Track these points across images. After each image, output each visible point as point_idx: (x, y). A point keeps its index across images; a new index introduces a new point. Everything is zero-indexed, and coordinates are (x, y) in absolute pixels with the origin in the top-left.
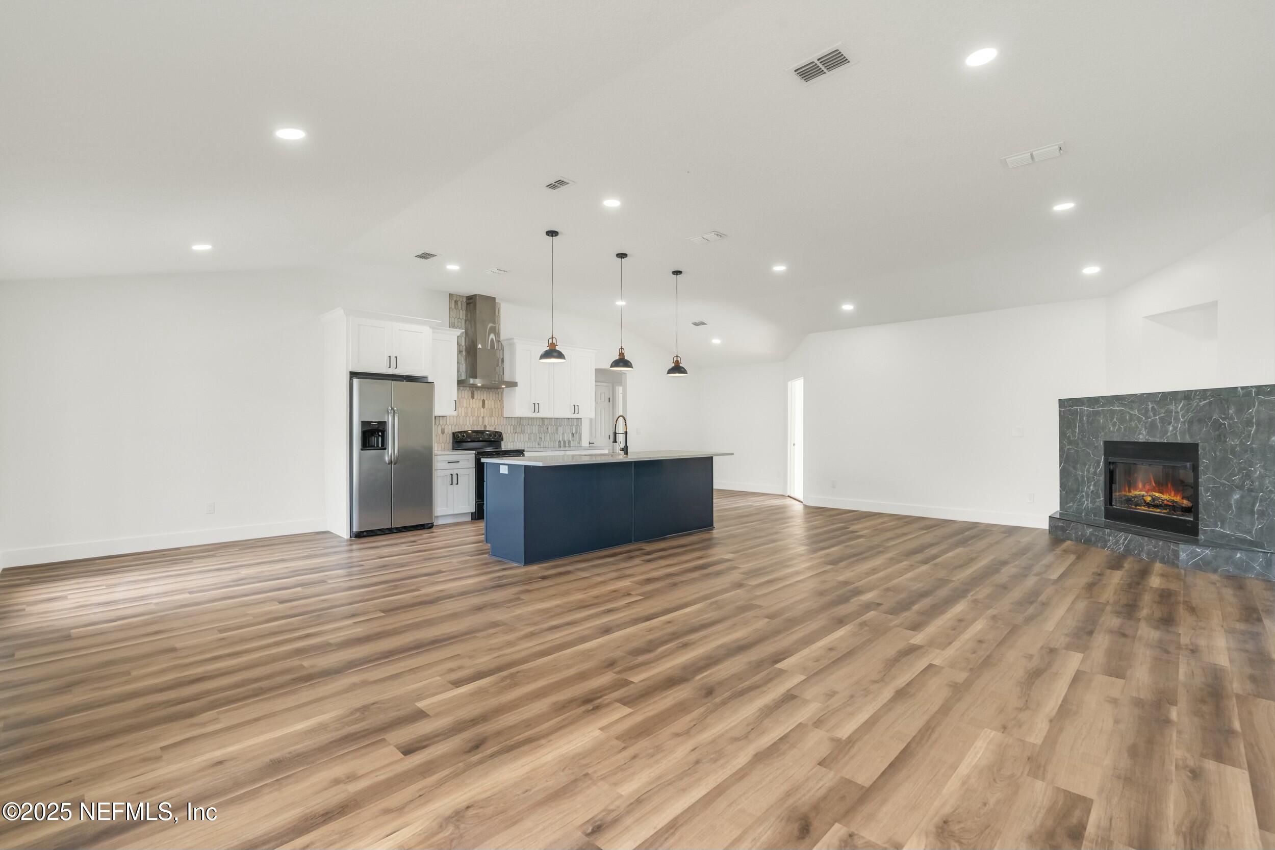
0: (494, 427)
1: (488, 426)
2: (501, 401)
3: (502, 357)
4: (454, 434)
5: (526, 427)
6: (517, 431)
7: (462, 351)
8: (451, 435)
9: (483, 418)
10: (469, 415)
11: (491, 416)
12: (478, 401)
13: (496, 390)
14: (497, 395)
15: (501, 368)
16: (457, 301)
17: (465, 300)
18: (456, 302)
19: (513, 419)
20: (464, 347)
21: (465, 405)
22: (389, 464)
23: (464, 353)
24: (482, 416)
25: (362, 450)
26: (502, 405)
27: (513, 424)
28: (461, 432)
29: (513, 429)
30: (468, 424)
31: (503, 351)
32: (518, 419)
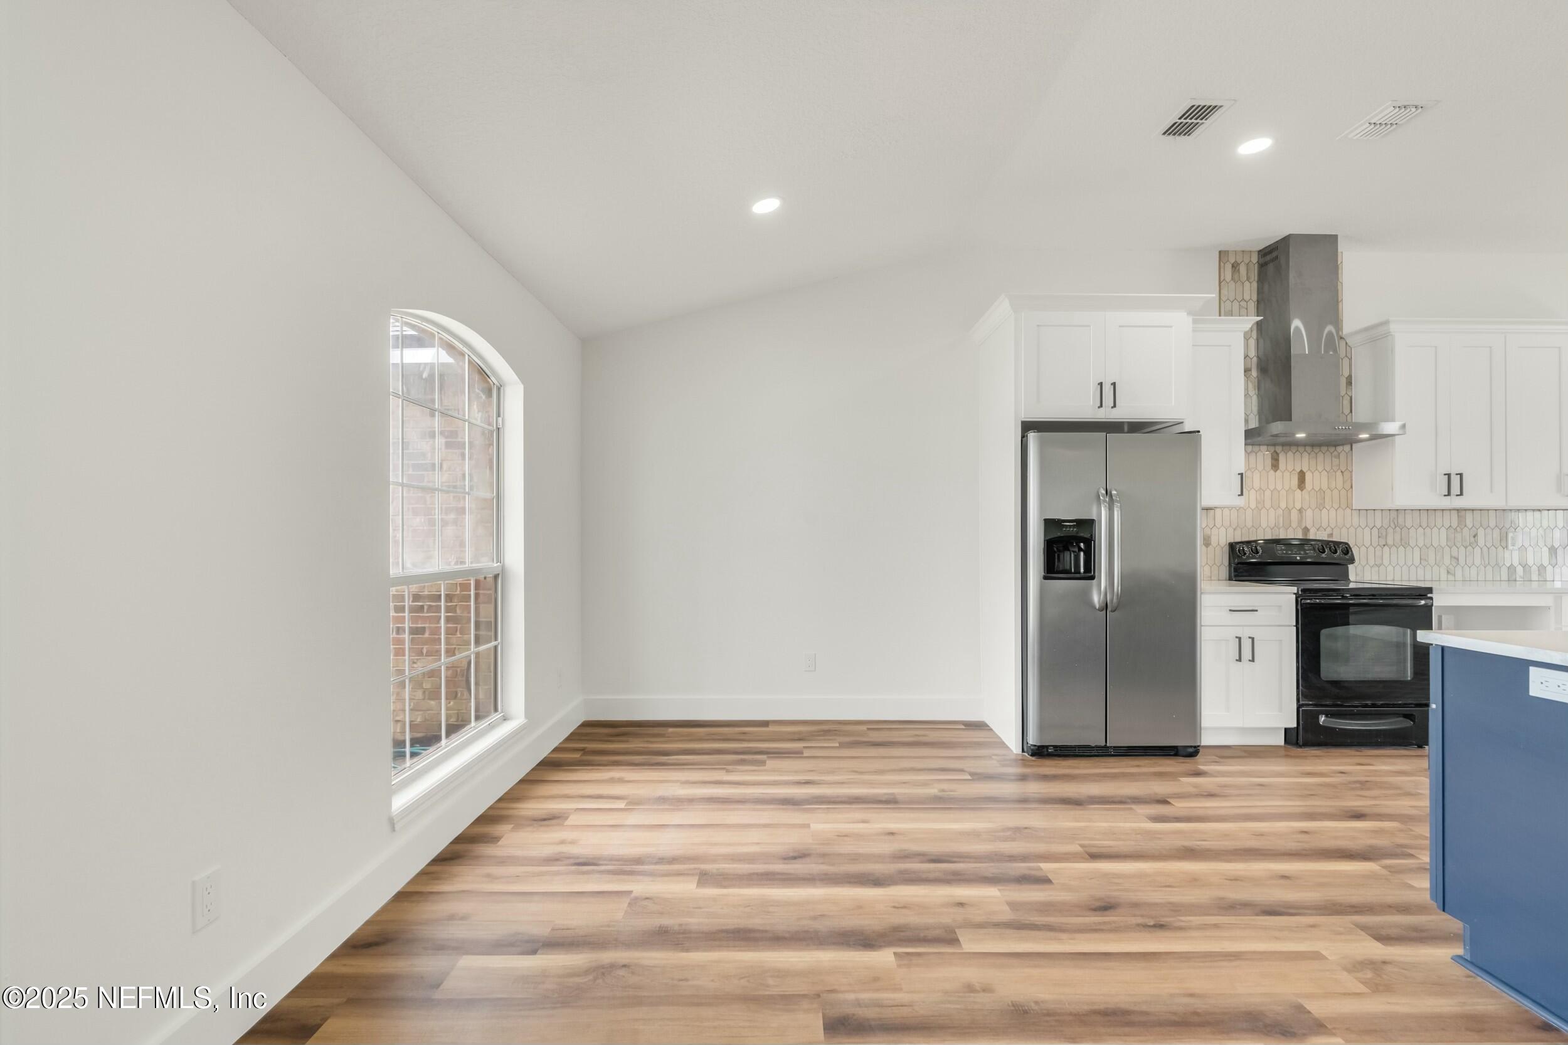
0: (1329, 531)
1: (1313, 530)
2: (1347, 473)
3: (1346, 374)
4: (1232, 546)
5: (1412, 531)
6: (1390, 542)
7: (1250, 370)
8: (1227, 549)
9: (1300, 511)
10: (1268, 504)
12: (1287, 474)
13: (1332, 449)
14: (1336, 461)
15: (1347, 399)
16: (1238, 264)
17: (1255, 259)
18: (1235, 266)
19: (1378, 514)
20: (1255, 359)
22: (1101, 610)
23: (1254, 373)
24: (1298, 506)
25: (1045, 578)
26: (1349, 480)
27: (1379, 525)
28: (1248, 543)
29: (1379, 537)
30: (1264, 525)
31: (1350, 359)
32: (1394, 514)
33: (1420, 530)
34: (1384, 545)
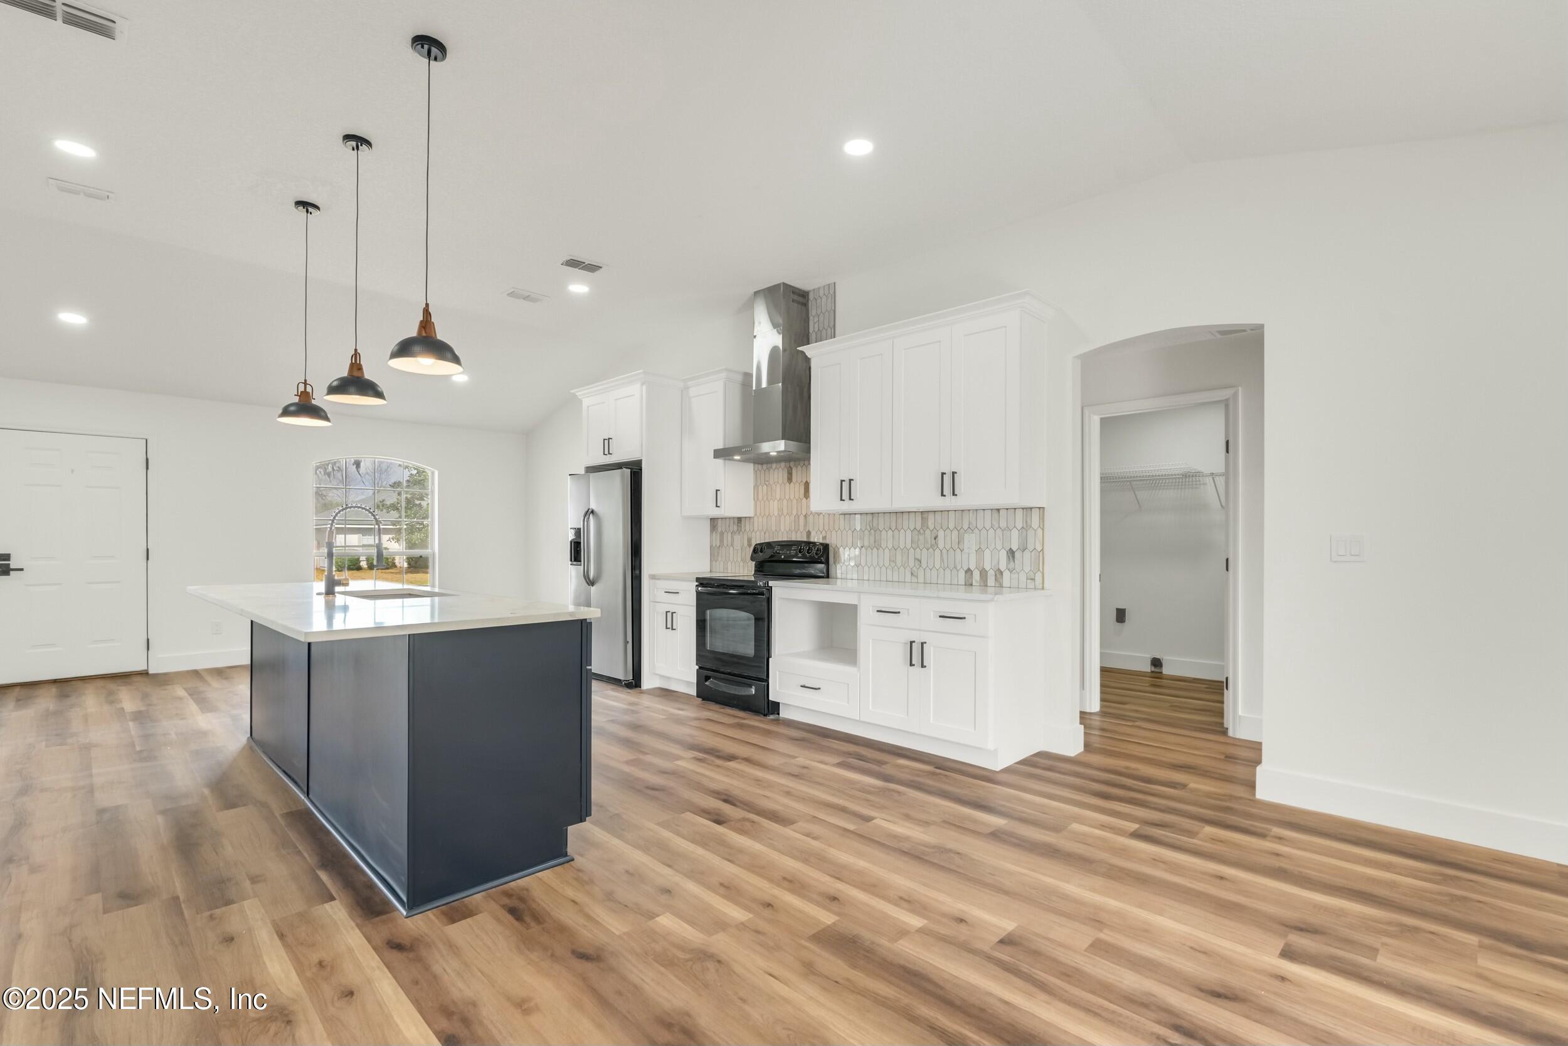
0: (824, 534)
4: (755, 547)
9: (805, 516)
10: (785, 511)
12: (797, 485)
22: (588, 584)
24: (804, 512)
25: (571, 564)
30: (782, 529)
33: (890, 532)
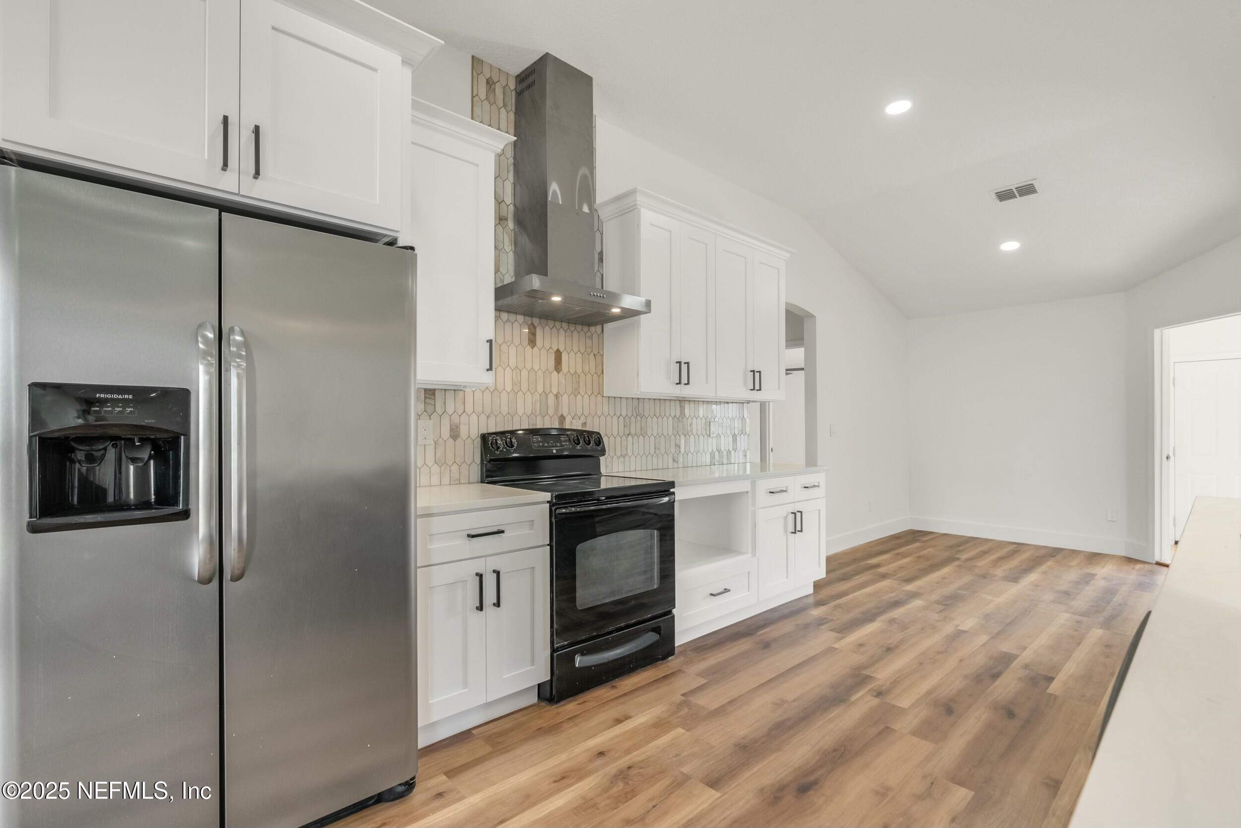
0: (583, 419)
1: (568, 419)
2: (599, 356)
3: (599, 250)
4: (484, 438)
5: (649, 420)
6: (633, 432)
7: (506, 219)
8: (478, 442)
9: (557, 396)
10: (524, 387)
11: (576, 392)
12: (544, 352)
13: (586, 329)
14: (589, 343)
15: (599, 275)
16: (494, 83)
17: (512, 85)
18: (490, 83)
19: (624, 402)
20: (511, 208)
21: (513, 363)
22: (205, 581)
23: (511, 224)
24: (555, 391)
26: (600, 366)
27: (624, 414)
28: (502, 433)
29: (624, 426)
30: (520, 412)
31: (602, 234)
32: (636, 402)
33: (655, 419)
34: (628, 435)
